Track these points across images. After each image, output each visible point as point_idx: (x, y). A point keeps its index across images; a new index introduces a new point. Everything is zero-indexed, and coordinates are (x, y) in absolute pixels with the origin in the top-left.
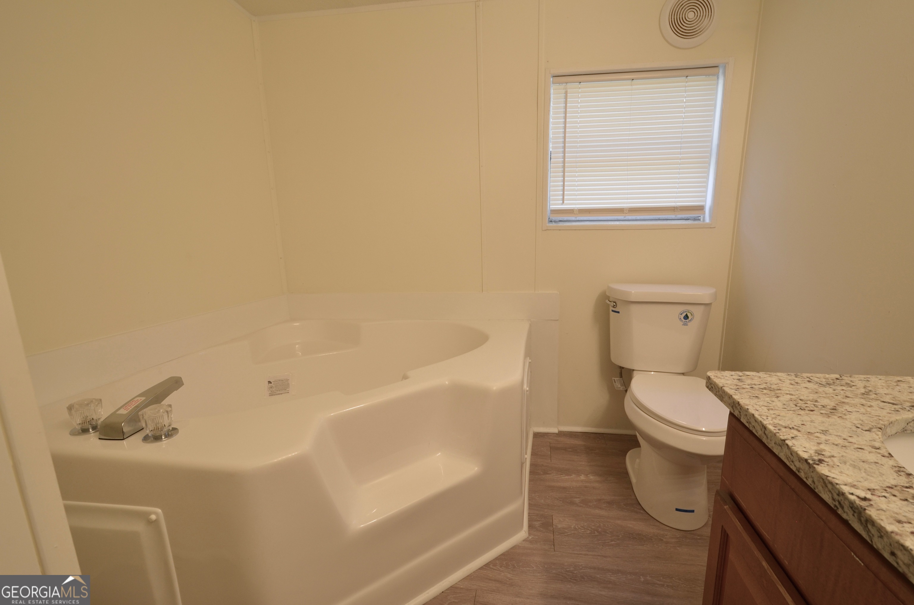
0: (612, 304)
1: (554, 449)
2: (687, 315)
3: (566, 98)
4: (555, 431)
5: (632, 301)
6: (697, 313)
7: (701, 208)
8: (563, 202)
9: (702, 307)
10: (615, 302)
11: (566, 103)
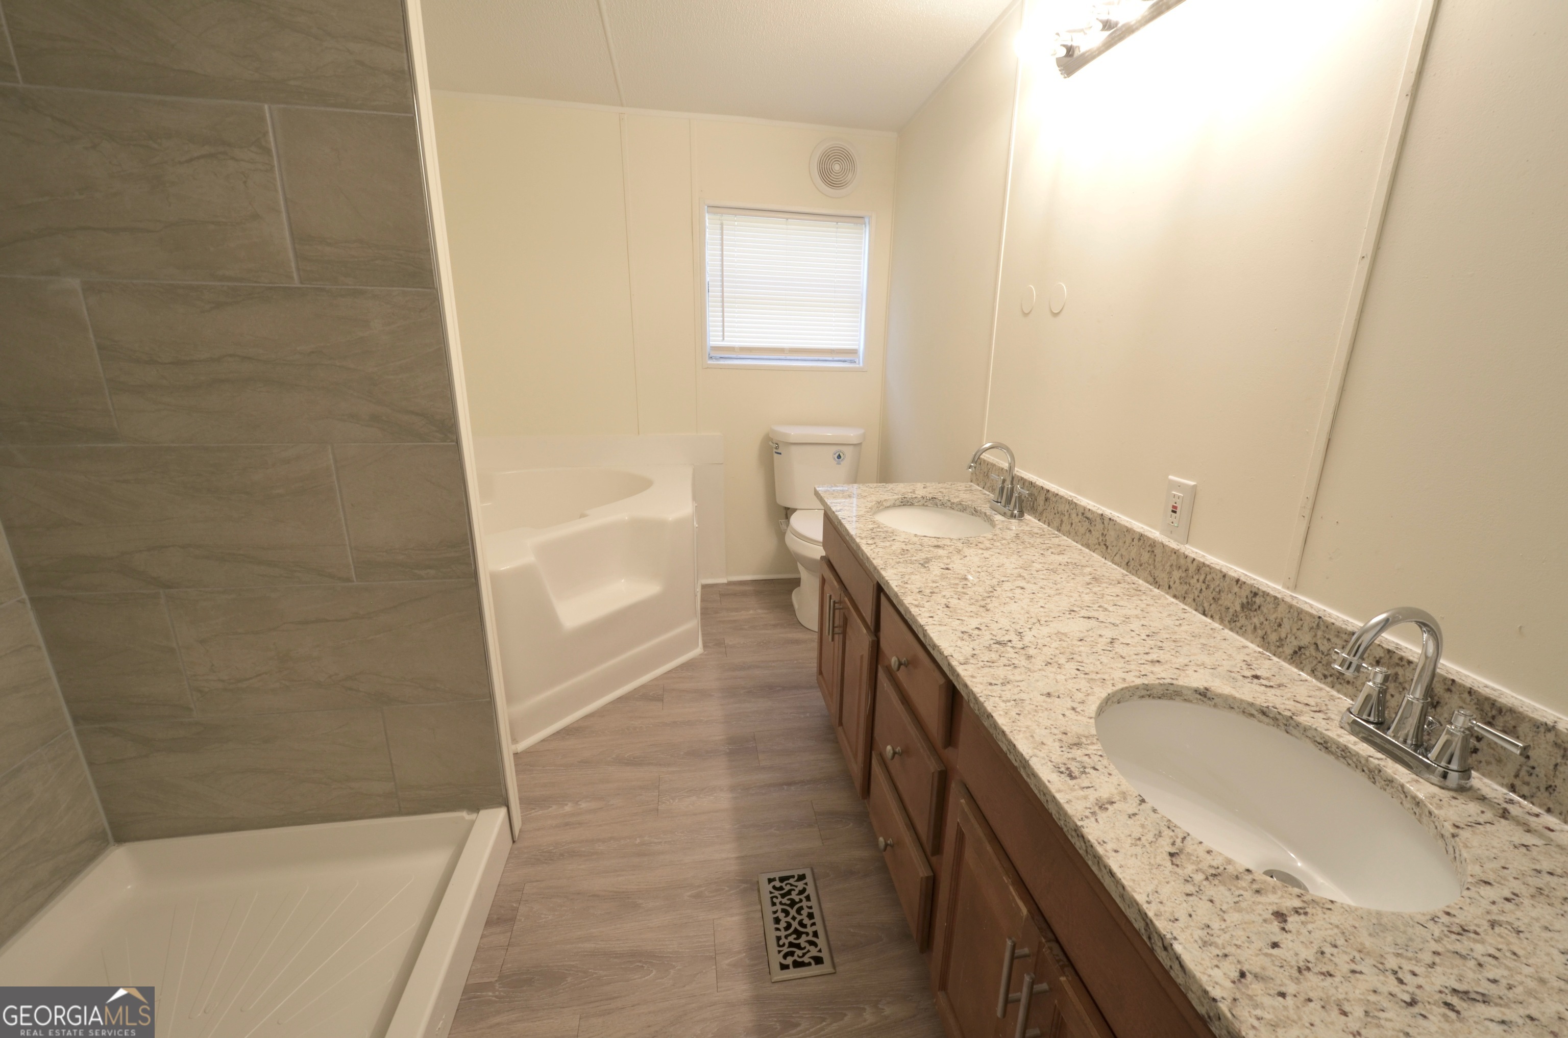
0: (775, 446)
1: (722, 595)
2: (839, 455)
3: (722, 229)
4: (724, 581)
5: (791, 442)
6: (848, 452)
7: (854, 352)
8: (723, 339)
9: (851, 448)
10: (777, 444)
11: (722, 234)
